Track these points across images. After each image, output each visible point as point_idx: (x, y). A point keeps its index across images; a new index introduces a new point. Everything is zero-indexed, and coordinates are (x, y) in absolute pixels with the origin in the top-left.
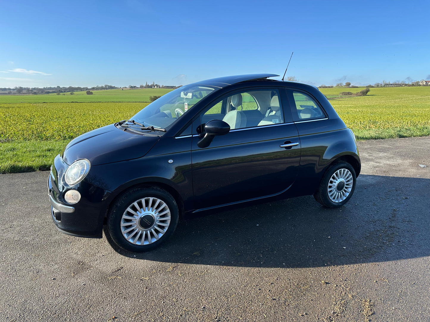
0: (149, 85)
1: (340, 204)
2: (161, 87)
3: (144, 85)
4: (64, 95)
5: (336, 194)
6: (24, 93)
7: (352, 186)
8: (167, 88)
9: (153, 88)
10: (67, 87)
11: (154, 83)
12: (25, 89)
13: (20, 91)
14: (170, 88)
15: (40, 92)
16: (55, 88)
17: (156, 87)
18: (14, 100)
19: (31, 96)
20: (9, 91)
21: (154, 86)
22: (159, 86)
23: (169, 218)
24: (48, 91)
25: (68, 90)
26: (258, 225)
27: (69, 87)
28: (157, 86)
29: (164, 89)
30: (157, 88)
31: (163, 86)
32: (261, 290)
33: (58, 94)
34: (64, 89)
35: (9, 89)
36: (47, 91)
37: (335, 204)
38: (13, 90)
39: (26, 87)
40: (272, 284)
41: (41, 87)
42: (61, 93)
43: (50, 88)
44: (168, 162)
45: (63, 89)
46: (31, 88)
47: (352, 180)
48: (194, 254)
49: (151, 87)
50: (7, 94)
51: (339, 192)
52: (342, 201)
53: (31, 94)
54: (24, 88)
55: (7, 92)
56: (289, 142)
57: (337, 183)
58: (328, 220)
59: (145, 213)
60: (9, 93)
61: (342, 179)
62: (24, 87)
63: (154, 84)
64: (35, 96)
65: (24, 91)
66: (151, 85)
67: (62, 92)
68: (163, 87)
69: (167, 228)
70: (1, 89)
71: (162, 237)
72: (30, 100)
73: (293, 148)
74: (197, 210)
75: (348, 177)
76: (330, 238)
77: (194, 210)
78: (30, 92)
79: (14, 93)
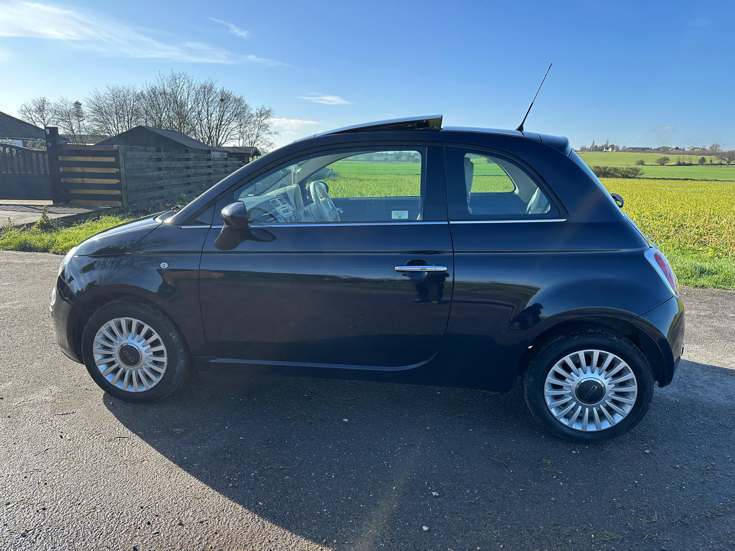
0: (598, 146)
1: (587, 437)
2: (621, 149)
3: (589, 146)
5: (576, 407)
7: (635, 400)
8: (632, 151)
9: (605, 151)
11: (608, 142)
14: (638, 152)
17: (610, 150)
21: (607, 148)
22: (617, 147)
23: (164, 360)
28: (613, 148)
29: (627, 153)
30: (612, 151)
31: (625, 147)
49: (600, 149)
50: (383, 161)
51: (586, 406)
52: (595, 430)
57: (577, 380)
61: (595, 375)
63: (607, 145)
66: (601, 145)
68: (625, 150)
69: (162, 376)
74: (221, 360)
75: (618, 375)
76: (436, 496)
77: (213, 359)
78: (411, 159)
79: (391, 161)
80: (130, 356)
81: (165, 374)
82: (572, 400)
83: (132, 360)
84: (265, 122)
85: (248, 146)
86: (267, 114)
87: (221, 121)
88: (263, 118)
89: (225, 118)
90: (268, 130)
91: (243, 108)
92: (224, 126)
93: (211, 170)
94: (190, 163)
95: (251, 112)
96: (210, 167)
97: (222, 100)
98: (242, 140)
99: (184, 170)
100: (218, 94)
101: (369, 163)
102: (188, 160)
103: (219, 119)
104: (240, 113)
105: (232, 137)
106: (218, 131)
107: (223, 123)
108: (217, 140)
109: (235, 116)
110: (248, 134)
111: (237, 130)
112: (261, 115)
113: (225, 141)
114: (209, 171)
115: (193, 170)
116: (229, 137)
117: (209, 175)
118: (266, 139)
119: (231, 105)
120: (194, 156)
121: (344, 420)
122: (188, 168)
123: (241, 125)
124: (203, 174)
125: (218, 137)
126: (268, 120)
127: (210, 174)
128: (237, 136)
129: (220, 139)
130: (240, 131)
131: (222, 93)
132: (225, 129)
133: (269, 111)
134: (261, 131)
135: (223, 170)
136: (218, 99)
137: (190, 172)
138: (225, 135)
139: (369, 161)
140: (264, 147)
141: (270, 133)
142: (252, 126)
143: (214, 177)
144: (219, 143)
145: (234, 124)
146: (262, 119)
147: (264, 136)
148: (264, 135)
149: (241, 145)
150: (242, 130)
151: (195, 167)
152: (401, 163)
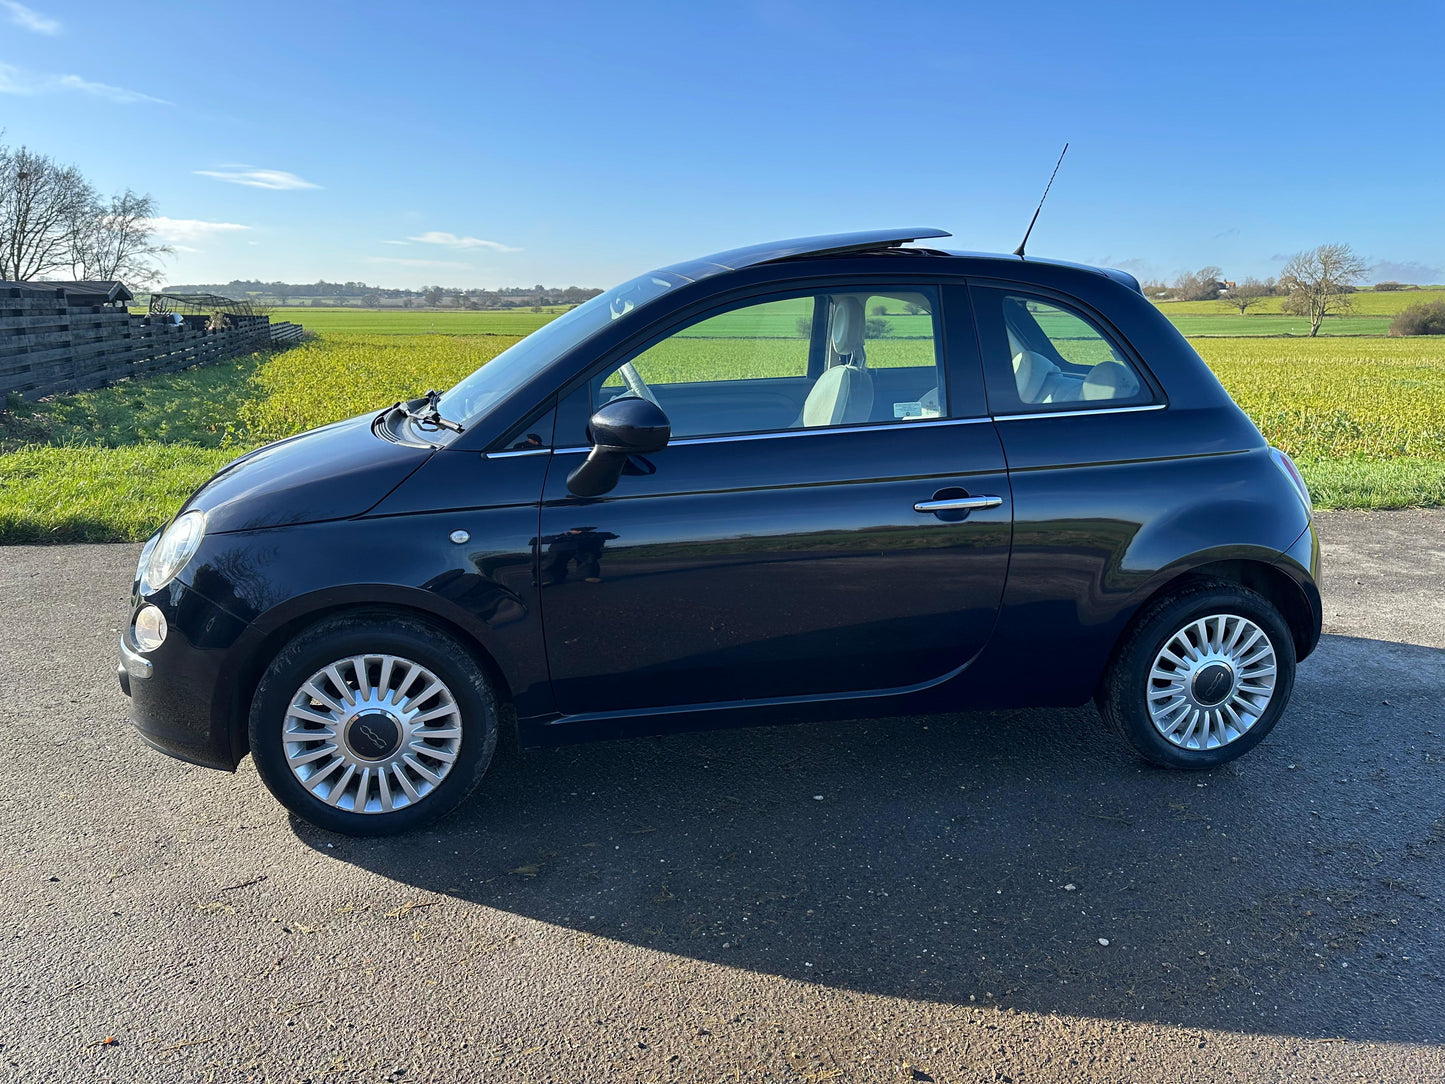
1: (1208, 758)
4: (553, 313)
5: (1191, 715)
6: (444, 307)
7: (1272, 688)
10: (565, 287)
12: (449, 292)
13: (434, 297)
15: (488, 303)
16: (529, 290)
18: (411, 325)
19: (463, 314)
20: (405, 299)
23: (455, 733)
24: (510, 299)
25: (566, 299)
26: (820, 797)
27: (568, 288)
32: (644, 1051)
33: (537, 311)
34: (553, 296)
35: (408, 293)
36: (506, 299)
37: (1181, 754)
38: (418, 294)
39: (451, 288)
40: (705, 1033)
41: (493, 288)
42: (543, 307)
43: (517, 292)
44: (450, 539)
45: (551, 293)
46: (464, 290)
47: (1274, 667)
48: (520, 869)
50: (401, 307)
51: (1207, 709)
52: (1219, 745)
53: (463, 308)
54: (447, 291)
55: (400, 301)
56: (962, 495)
57: (1193, 668)
58: (1121, 817)
59: (366, 705)
60: (406, 305)
61: (1220, 656)
62: (446, 288)
64: (473, 315)
65: (446, 300)
67: (548, 303)
69: (448, 768)
70: (387, 294)
71: (430, 794)
72: (454, 325)
73: (973, 518)
74: (571, 718)
75: (1251, 651)
76: (1072, 890)
77: (558, 717)
78: (462, 302)
79: (420, 306)
80: (375, 737)
81: (456, 765)
82: (1186, 702)
83: (381, 743)
84: (136, 224)
85: (98, 278)
86: (141, 208)
87: (25, 222)
88: (131, 217)
89: (33, 215)
90: (145, 244)
91: (79, 195)
92: (31, 235)
93: (67, 337)
94: (25, 321)
95: (100, 203)
96: (64, 328)
97: (22, 176)
98: (80, 267)
99: (13, 338)
100: (9, 161)
101: (370, 310)
102: (18, 313)
103: (19, 218)
104: (72, 202)
105: (56, 260)
106: (16, 246)
107: (29, 227)
108: (17, 267)
109: (60, 211)
110: (95, 251)
111: (66, 244)
112: (125, 211)
113: (38, 269)
114: (64, 339)
115: (32, 336)
116: (46, 259)
117: (64, 346)
118: (140, 264)
119: (46, 188)
120: (32, 305)
121: (817, 798)
122: (20, 332)
123: (75, 233)
124: (52, 346)
125: (19, 261)
126: (143, 221)
127: (66, 344)
128: (68, 257)
129: (23, 265)
130: (75, 246)
131: (22, 159)
132: (34, 243)
133: (145, 201)
134: (126, 246)
135: (92, 334)
136: (13, 175)
137: (28, 340)
138: (38, 256)
139: (372, 306)
140: (137, 280)
141: (151, 250)
142: (105, 236)
143: (77, 352)
144: (20, 275)
145: (56, 231)
146: (129, 218)
147: (137, 256)
148: (135, 255)
149: (80, 276)
150: (79, 244)
151: (34, 330)
152: (442, 310)
